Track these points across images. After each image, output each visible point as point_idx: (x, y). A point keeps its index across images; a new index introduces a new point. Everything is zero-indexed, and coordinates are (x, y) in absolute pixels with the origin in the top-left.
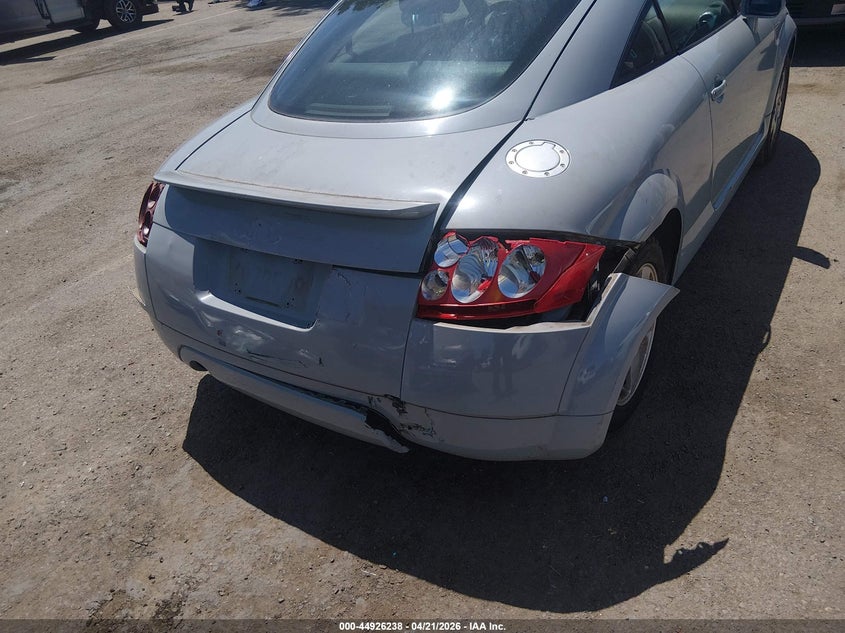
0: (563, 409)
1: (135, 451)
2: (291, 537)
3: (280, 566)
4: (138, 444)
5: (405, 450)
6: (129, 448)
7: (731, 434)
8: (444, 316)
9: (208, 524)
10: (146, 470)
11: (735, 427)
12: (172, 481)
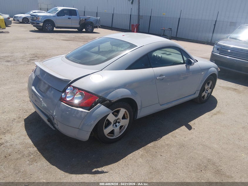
0: (80, 128)
1: (17, 117)
2: (29, 141)
3: (23, 145)
4: (18, 116)
5: (54, 129)
6: (16, 116)
7: (132, 153)
8: (64, 101)
9: (18, 134)
10: (16, 120)
11: (134, 153)
12: (18, 124)
